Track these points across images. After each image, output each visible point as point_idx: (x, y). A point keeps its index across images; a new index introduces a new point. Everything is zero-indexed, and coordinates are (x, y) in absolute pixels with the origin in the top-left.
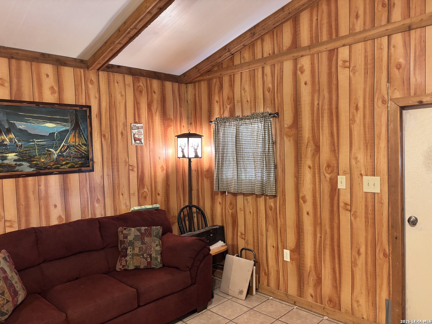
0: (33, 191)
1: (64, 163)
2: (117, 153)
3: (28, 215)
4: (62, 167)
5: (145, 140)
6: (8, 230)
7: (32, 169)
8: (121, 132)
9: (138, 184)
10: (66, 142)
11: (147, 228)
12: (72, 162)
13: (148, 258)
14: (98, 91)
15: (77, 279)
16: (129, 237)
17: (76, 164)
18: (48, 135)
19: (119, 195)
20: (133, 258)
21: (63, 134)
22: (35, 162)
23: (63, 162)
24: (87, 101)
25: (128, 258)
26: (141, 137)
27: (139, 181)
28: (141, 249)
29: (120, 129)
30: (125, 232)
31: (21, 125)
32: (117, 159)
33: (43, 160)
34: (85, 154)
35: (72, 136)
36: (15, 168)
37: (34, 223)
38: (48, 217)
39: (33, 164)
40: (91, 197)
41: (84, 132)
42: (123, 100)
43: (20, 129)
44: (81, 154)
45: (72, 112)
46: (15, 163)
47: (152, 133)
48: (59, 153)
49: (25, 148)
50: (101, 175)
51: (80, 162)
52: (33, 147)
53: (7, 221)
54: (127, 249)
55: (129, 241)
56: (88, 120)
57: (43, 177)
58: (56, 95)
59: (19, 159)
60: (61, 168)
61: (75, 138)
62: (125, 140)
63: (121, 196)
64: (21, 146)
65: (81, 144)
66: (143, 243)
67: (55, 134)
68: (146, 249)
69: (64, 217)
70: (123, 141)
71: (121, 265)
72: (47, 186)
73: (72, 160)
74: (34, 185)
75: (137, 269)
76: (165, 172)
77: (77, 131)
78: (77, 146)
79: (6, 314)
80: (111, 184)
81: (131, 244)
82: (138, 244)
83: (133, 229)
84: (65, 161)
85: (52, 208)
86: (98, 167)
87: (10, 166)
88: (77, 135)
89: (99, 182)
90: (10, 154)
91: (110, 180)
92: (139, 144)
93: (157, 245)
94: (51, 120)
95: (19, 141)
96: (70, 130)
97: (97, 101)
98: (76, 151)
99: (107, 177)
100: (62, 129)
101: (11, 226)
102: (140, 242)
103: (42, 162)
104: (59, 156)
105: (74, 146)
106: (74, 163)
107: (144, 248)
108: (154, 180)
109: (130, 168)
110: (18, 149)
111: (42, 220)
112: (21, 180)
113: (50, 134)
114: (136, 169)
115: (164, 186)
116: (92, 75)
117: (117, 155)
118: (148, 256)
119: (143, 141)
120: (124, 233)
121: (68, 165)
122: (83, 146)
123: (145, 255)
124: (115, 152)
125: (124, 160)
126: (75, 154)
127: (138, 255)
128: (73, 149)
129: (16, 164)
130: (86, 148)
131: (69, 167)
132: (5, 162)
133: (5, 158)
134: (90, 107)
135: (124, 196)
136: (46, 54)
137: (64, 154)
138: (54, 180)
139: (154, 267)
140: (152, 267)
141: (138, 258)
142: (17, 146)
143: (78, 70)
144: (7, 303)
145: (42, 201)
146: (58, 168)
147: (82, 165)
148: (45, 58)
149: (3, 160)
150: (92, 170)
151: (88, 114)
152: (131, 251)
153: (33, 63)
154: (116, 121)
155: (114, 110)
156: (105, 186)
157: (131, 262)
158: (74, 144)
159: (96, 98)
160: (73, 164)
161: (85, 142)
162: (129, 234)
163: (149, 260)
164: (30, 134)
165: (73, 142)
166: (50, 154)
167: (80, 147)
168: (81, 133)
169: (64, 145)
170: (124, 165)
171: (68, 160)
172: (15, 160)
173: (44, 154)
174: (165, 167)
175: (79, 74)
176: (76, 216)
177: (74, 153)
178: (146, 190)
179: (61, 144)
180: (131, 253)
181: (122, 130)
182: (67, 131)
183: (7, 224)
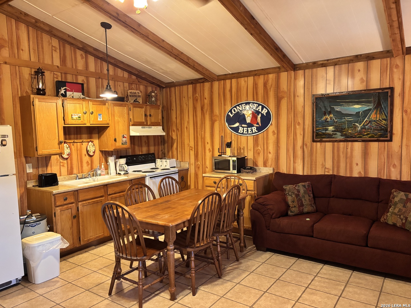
0: (343, 152)
1: (365, 134)
3: (338, 167)
4: (364, 137)
6: (326, 173)
7: (343, 137)
10: (368, 118)
12: (372, 133)
13: (403, 220)
14: (402, 73)
16: (395, 198)
17: (375, 135)
18: (355, 113)
20: (391, 215)
21: (366, 113)
22: (345, 133)
23: (364, 133)
24: (391, 83)
25: (389, 214)
28: (400, 210)
30: (395, 193)
31: (338, 109)
33: (350, 132)
34: (384, 127)
35: (374, 113)
36: (332, 136)
37: (342, 173)
38: (351, 171)
39: (344, 134)
40: (388, 162)
41: (385, 110)
43: (337, 111)
44: (381, 127)
45: (375, 95)
46: (332, 133)
48: (362, 126)
49: (339, 123)
50: (400, 145)
51: (379, 134)
52: (344, 122)
53: (326, 168)
54: (391, 207)
55: (395, 201)
56: (389, 99)
57: (350, 143)
58: (365, 84)
59: (335, 130)
60: (363, 137)
61: (376, 115)
64: (337, 122)
65: (381, 119)
66: (404, 206)
67: (360, 113)
68: (404, 212)
69: (363, 173)
71: (383, 218)
72: (352, 149)
73: (373, 132)
74: (344, 148)
75: (394, 225)
77: (379, 109)
78: (378, 121)
79: (293, 213)
81: (396, 204)
82: (399, 206)
83: (403, 193)
84: (366, 132)
85: (354, 165)
86: (397, 138)
87: (329, 134)
88: (378, 112)
89: (396, 151)
90: (330, 127)
91: (408, 150)
94: (358, 103)
95: (336, 119)
96: (372, 109)
97: (401, 82)
98: (376, 125)
99: (406, 147)
100: (366, 109)
101: (328, 172)
102: (402, 205)
103: (350, 133)
104: (362, 128)
105: (374, 121)
106: (373, 134)
107: (403, 211)
110: (335, 124)
111: (347, 172)
112: (336, 143)
113: (357, 113)
116: (398, 61)
118: (404, 218)
120: (394, 194)
121: (369, 136)
122: (383, 121)
123: (402, 216)
126: (376, 127)
127: (396, 214)
128: (374, 123)
129: (333, 133)
130: (386, 122)
131: (369, 137)
132: (327, 132)
133: (327, 130)
134: (392, 89)
136: (359, 55)
137: (366, 127)
138: (358, 146)
139: (408, 229)
140: (406, 228)
141: (396, 216)
142: (334, 122)
143: (385, 60)
144: (294, 207)
145: (348, 159)
146: (361, 137)
147: (381, 136)
148: (358, 58)
149: (326, 131)
150: (391, 140)
151: (389, 94)
152: (392, 210)
153: (350, 64)
156: (403, 155)
157: (390, 219)
158: (375, 119)
159: (400, 79)
160: (373, 135)
161: (385, 117)
162: (397, 196)
163: (404, 221)
164: (343, 114)
165: (374, 118)
166: (356, 127)
167: (380, 122)
168: (382, 111)
169: (366, 120)
171: (369, 132)
172: (333, 131)
173: (351, 127)
175: (385, 62)
176: (373, 173)
177: (375, 126)
179: (364, 120)
180: (392, 211)
182: (370, 110)
183: (326, 170)
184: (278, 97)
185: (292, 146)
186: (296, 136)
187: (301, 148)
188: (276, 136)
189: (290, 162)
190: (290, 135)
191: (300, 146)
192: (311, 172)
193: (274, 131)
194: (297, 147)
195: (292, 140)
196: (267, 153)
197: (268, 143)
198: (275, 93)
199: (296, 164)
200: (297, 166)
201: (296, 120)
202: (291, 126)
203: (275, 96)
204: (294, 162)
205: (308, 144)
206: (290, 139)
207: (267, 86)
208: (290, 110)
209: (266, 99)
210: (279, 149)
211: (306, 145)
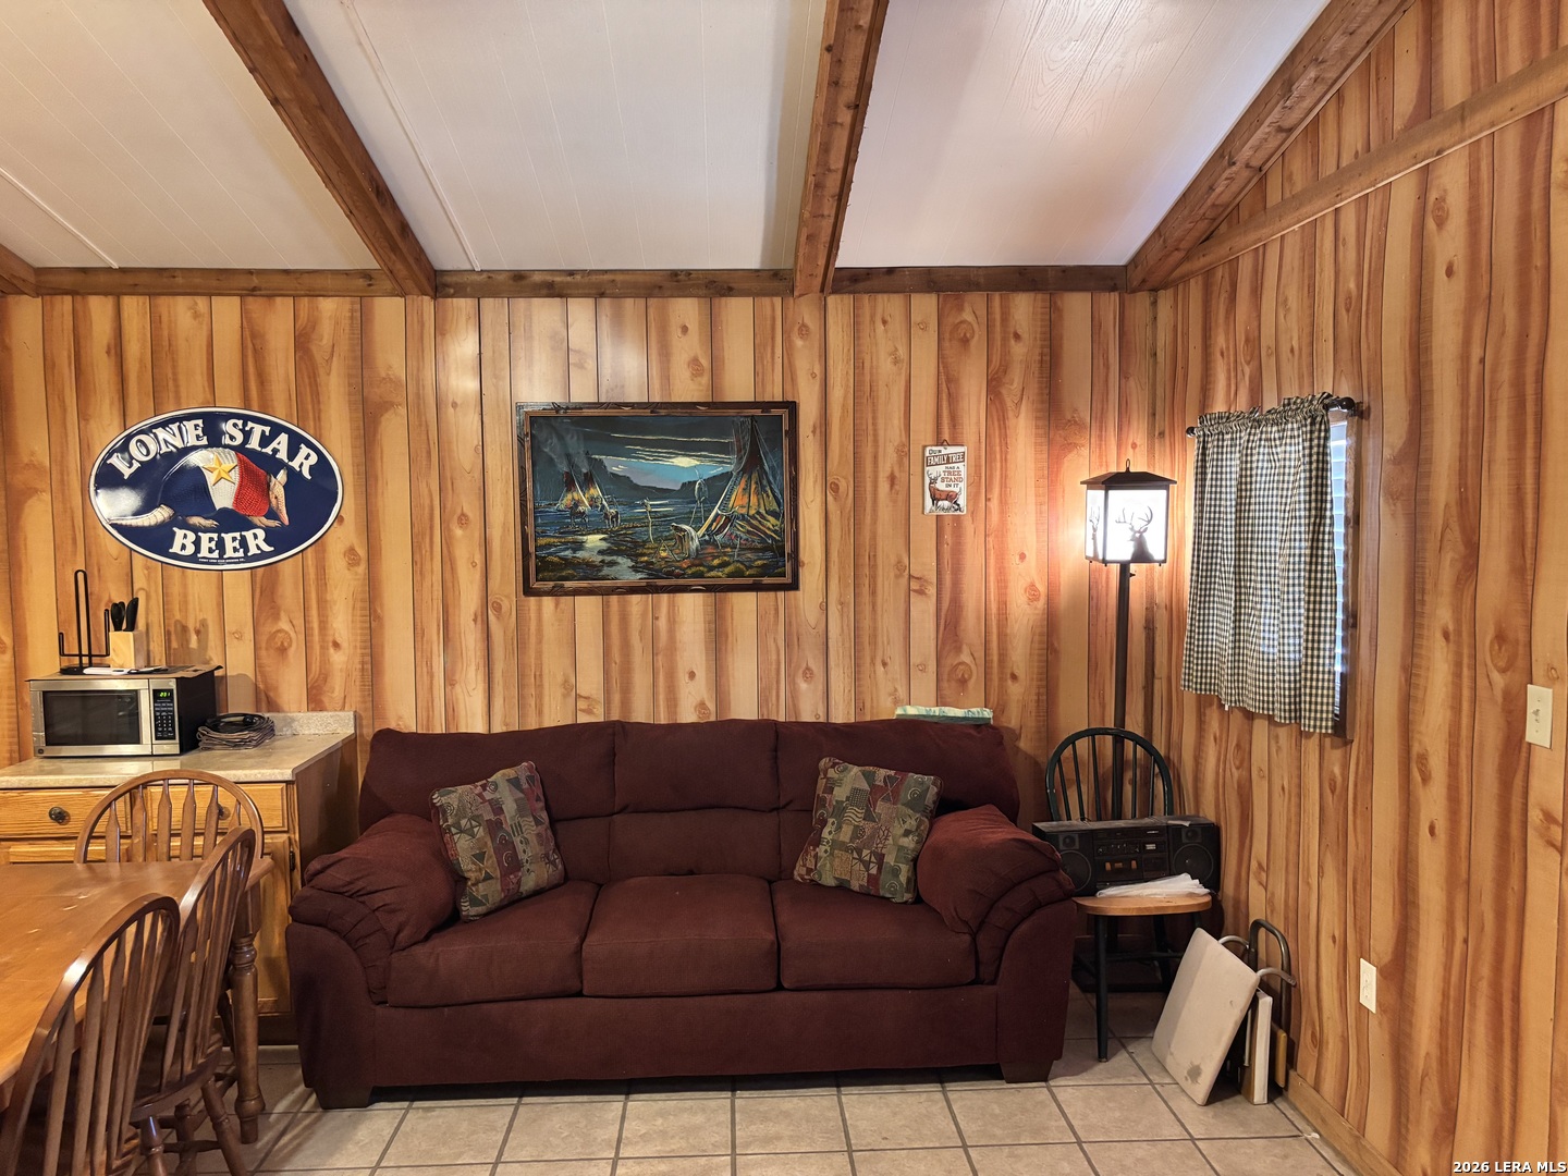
0: (640, 632)
1: (716, 562)
2: (874, 537)
3: (626, 691)
4: (712, 574)
5: (973, 498)
6: (583, 719)
7: (639, 576)
8: (888, 474)
9: (940, 636)
10: (724, 507)
11: (892, 773)
12: (738, 561)
13: (872, 865)
14: (820, 356)
15: (691, 873)
16: (837, 790)
17: (748, 568)
18: (678, 487)
19: (873, 663)
20: (832, 854)
21: (716, 485)
22: (646, 558)
23: (713, 560)
24: (788, 387)
25: (821, 850)
26: (957, 490)
27: (942, 628)
28: (857, 832)
29: (888, 462)
30: (832, 773)
31: (616, 465)
32: (873, 558)
33: (664, 554)
34: (773, 539)
35: (739, 490)
36: (601, 571)
37: (640, 714)
38: (673, 702)
39: (642, 562)
40: (789, 662)
41: (775, 478)
42: (900, 374)
43: (614, 475)
44: (763, 541)
45: (743, 423)
46: (600, 558)
47: (998, 473)
48: (704, 535)
49: (625, 521)
50: (821, 600)
51: (759, 562)
52: (641, 519)
53: (581, 696)
54: (824, 823)
55: (837, 801)
56: (786, 442)
57: (665, 597)
58: (705, 380)
59: (609, 548)
60: (709, 575)
61: (747, 495)
62: (901, 498)
63: (880, 669)
64: (616, 516)
65: (762, 511)
66: (868, 817)
67: (697, 486)
68: (872, 837)
69: (711, 706)
70: (895, 502)
71: (804, 865)
72: (673, 621)
73: (739, 555)
74: (644, 615)
75: (842, 887)
76: (1041, 604)
77: (755, 476)
78: (753, 517)
79: (481, 904)
80: (849, 629)
81: (839, 811)
82: (854, 817)
83: (855, 770)
84: (718, 557)
85: (683, 678)
86: (811, 576)
87: (589, 564)
88: (753, 486)
89: (813, 622)
90: (589, 537)
91: (845, 619)
92: (948, 509)
93: (907, 833)
94: (687, 449)
95: (611, 504)
96: (734, 474)
97: (817, 386)
98: (749, 532)
99: (840, 607)
100: (714, 472)
101: (589, 712)
102: (861, 812)
103: (663, 558)
104: (703, 543)
105: (743, 518)
106: (742, 563)
107: (868, 832)
108: (998, 628)
109: (914, 585)
110: (609, 525)
111: (658, 706)
112: (614, 599)
113: (684, 484)
114: (932, 591)
115: (1036, 652)
116: (806, 311)
117: (874, 546)
118: (873, 859)
119: (962, 501)
120: (829, 776)
121: (727, 570)
122: (770, 518)
123: (865, 852)
124: (867, 534)
125: (893, 560)
126: (747, 540)
127: (847, 849)
128: (742, 526)
129: (602, 561)
130: (778, 523)
131: (729, 575)
132: (580, 554)
133: (579, 546)
134: (792, 407)
135: (890, 667)
136: (682, 271)
137: (718, 538)
138: (692, 607)
139: (888, 895)
140: (882, 893)
141: (845, 856)
142: (606, 516)
143: (766, 301)
144: (485, 880)
145: (660, 658)
146: (701, 575)
147: (765, 571)
148: (677, 282)
149: (575, 551)
150: (794, 586)
151: (785, 426)
152: (830, 833)
153: (652, 301)
154: (876, 441)
155: (870, 409)
156: (830, 634)
157: (828, 865)
158: (744, 511)
159: (814, 376)
160: (742, 566)
161: (775, 506)
162: (838, 783)
163: (874, 871)
164: (636, 487)
165: (743, 507)
166: (682, 538)
167: (760, 522)
168: (765, 482)
169: (717, 515)
170: (892, 575)
171: (725, 556)
172: (601, 552)
173: (667, 539)
174: (1042, 588)
175: (768, 312)
176: (745, 708)
177: (745, 537)
178: (965, 657)
179: (710, 511)
180: (831, 837)
181: (892, 468)
182: (726, 476)
183: (582, 704)
184: (364, 400)
185: (435, 612)
186: (453, 570)
187: (475, 620)
188: (362, 569)
189: (431, 683)
190: (427, 566)
191: (472, 611)
192: (522, 716)
193: (351, 551)
194: (459, 616)
195: (435, 588)
196: (322, 647)
197: (326, 601)
198: (350, 385)
199: (458, 689)
200: (461, 697)
201: (449, 505)
202: (432, 528)
203: (350, 394)
204: (450, 681)
205: (505, 605)
206: (427, 583)
207: (314, 349)
208: (424, 463)
209: (310, 407)
210: (381, 626)
211: (498, 608)
